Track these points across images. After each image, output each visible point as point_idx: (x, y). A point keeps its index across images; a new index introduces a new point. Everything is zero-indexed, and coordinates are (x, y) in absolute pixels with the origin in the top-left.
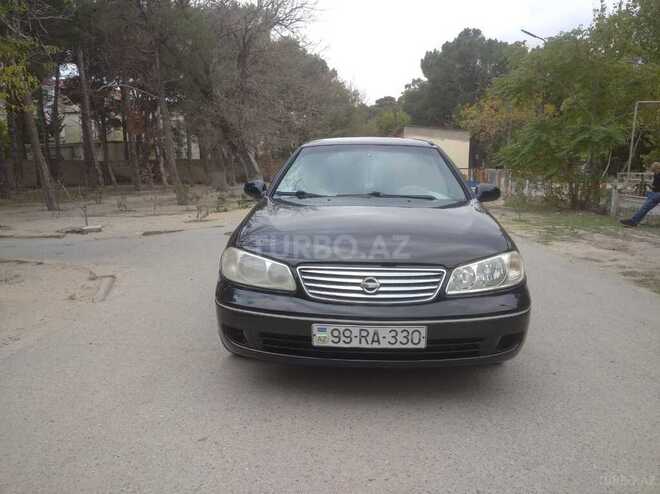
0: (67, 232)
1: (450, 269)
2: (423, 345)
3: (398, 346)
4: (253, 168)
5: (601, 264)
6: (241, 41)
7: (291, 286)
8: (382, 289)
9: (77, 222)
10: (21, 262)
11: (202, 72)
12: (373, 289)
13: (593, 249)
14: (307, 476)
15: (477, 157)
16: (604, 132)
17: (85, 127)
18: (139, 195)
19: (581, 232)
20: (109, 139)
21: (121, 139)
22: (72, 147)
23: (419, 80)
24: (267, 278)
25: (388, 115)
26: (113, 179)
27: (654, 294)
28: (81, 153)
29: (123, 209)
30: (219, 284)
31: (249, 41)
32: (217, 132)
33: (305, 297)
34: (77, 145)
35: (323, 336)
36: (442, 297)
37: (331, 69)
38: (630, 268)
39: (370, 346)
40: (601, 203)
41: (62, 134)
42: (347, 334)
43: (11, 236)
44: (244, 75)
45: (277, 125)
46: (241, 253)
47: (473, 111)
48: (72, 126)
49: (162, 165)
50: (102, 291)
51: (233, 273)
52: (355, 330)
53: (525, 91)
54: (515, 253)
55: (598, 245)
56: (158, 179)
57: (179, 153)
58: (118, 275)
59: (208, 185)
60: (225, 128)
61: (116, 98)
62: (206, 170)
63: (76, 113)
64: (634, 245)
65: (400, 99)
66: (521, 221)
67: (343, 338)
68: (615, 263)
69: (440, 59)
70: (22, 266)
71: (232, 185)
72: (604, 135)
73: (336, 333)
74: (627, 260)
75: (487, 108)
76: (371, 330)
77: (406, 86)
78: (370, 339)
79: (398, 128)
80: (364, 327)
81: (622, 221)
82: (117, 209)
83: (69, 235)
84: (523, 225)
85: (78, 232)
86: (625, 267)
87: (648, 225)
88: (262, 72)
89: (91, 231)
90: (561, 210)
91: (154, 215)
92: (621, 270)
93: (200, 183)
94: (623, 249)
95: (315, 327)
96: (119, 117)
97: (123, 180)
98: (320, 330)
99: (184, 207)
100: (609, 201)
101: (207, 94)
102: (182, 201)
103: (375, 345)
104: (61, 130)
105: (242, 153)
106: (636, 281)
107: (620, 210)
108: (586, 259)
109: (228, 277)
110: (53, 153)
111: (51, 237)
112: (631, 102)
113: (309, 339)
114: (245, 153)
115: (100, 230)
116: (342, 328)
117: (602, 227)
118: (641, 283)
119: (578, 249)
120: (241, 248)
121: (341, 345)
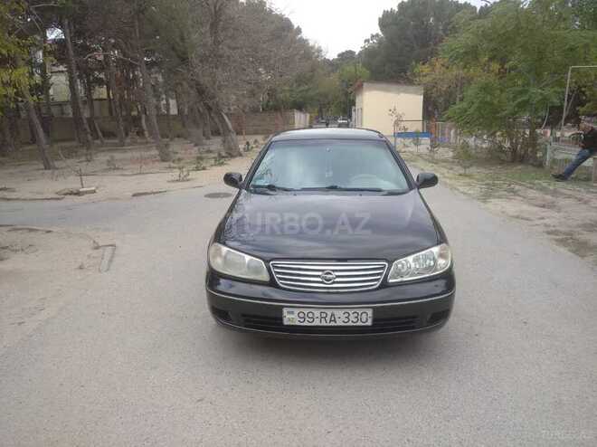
0: (66, 194)
1: (390, 263)
2: (369, 323)
3: (350, 324)
4: (227, 126)
5: (530, 223)
6: (213, 8)
7: (265, 277)
8: (337, 280)
9: (72, 183)
10: (31, 230)
11: (178, 40)
12: (330, 280)
13: (525, 207)
14: (281, 430)
15: (430, 109)
16: (541, 94)
17: (72, 87)
18: (125, 151)
19: (517, 187)
20: (95, 97)
21: (105, 96)
22: (60, 104)
23: (377, 35)
24: (245, 269)
25: (350, 69)
26: (100, 134)
27: (570, 254)
28: (69, 111)
29: (112, 167)
30: (208, 273)
31: (220, 9)
32: (193, 92)
33: (277, 286)
34: (65, 103)
35: (291, 317)
36: (385, 285)
37: (296, 26)
38: (554, 226)
39: (328, 324)
40: (538, 155)
41: (51, 92)
42: (310, 315)
43: (17, 199)
44: (217, 43)
45: (248, 87)
46: (225, 249)
47: (426, 69)
48: (59, 85)
49: (143, 121)
50: (106, 261)
51: (218, 265)
52: (317, 313)
53: (471, 55)
54: (444, 245)
55: (530, 201)
56: (140, 133)
57: (158, 108)
58: (118, 243)
59: (186, 138)
60: (201, 92)
61: (99, 58)
62: (184, 126)
63: (62, 72)
64: (562, 202)
65: (360, 53)
66: (466, 175)
67: (307, 319)
68: (542, 221)
69: (396, 19)
70: (32, 234)
71: (208, 138)
72: (540, 97)
73: (301, 315)
74: (553, 218)
75: (438, 65)
76: (329, 312)
77: (366, 41)
78: (328, 319)
79: (358, 83)
80: (323, 310)
81: (553, 176)
82: (106, 167)
83: (68, 196)
84: (467, 180)
85: (75, 194)
86: (549, 226)
87: (577, 179)
88: (233, 37)
89: (86, 192)
90: (502, 162)
91: (140, 174)
92: (545, 230)
93: (178, 137)
94: (551, 206)
95: (285, 310)
96: (102, 76)
97: (109, 134)
98: (289, 313)
99: (166, 164)
100: (545, 154)
101: (184, 59)
102: (164, 158)
103: (333, 324)
104: (49, 88)
105: (216, 113)
106: (557, 240)
107: (554, 161)
108: (517, 217)
109: (215, 268)
110: (44, 111)
111: (52, 199)
112: (566, 66)
113: (281, 319)
114: (219, 113)
115: (94, 192)
116: (306, 311)
117: (536, 181)
118: (562, 242)
119: (512, 207)
120: (225, 244)
121: (306, 324)
